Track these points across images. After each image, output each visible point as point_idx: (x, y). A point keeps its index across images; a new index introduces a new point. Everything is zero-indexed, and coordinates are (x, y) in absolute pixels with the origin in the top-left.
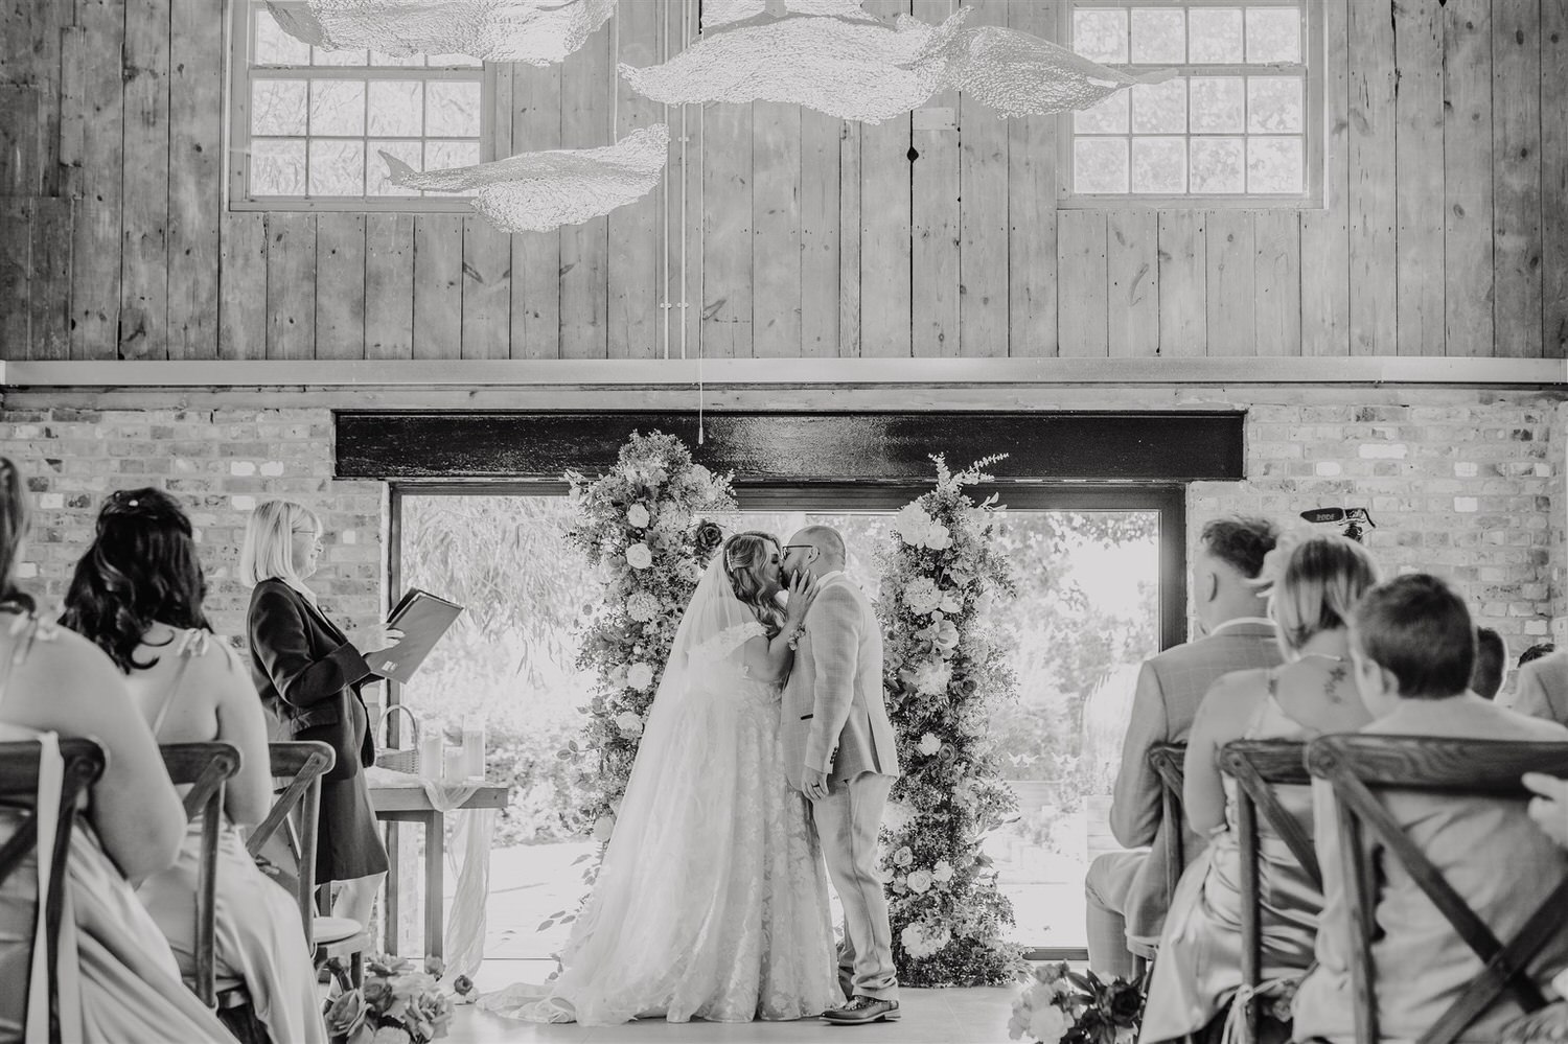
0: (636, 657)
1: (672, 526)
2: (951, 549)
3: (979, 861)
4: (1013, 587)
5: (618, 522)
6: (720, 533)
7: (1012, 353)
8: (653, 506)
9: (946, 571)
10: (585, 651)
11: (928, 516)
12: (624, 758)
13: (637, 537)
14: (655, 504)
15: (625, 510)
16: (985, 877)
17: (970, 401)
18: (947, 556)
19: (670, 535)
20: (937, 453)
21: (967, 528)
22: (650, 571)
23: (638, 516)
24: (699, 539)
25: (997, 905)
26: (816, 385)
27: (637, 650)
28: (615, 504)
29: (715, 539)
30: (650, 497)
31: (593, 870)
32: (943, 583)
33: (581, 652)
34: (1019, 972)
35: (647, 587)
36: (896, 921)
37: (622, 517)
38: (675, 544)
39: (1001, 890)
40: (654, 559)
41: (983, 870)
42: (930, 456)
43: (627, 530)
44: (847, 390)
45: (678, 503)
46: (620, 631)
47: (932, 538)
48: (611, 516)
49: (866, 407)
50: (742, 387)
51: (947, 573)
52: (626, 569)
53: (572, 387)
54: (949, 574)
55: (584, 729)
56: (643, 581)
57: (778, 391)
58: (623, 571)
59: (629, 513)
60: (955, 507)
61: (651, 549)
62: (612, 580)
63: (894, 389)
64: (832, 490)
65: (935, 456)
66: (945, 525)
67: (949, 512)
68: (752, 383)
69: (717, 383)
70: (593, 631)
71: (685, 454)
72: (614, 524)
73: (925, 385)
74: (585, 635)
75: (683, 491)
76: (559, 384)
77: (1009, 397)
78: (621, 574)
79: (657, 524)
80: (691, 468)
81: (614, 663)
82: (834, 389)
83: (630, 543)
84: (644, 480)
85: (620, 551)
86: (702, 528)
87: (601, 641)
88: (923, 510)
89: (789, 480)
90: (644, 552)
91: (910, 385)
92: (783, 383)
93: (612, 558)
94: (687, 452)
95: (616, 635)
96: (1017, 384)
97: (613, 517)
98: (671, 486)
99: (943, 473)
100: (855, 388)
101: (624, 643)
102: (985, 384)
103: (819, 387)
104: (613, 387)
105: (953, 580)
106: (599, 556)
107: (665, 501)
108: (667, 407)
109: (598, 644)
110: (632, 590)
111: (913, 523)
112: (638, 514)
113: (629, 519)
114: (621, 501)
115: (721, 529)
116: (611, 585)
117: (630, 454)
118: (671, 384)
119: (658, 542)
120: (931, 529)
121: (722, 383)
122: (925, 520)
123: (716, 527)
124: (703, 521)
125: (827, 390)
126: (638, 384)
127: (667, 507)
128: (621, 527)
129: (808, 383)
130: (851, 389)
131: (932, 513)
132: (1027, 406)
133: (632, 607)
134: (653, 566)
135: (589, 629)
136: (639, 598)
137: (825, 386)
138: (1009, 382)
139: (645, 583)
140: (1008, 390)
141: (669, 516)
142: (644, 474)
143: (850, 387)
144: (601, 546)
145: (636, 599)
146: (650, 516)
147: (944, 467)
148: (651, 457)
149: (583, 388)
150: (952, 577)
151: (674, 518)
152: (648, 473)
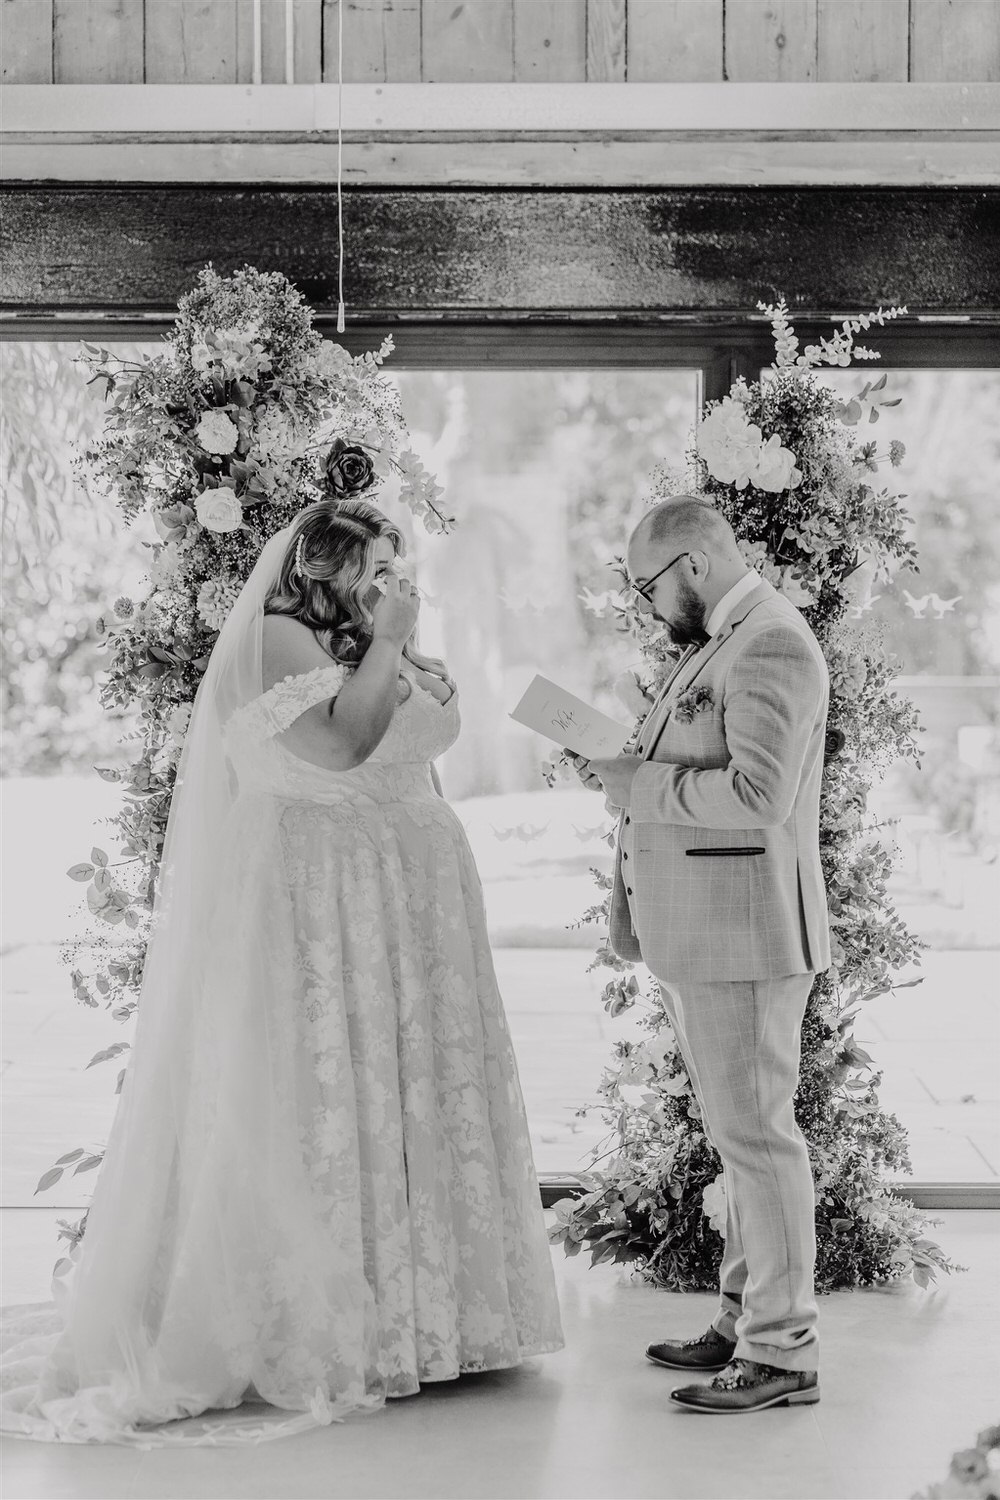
1: (279, 452)
2: (799, 489)
3: (846, 1058)
4: (914, 554)
5: (178, 441)
6: (370, 465)
7: (915, 73)
8: (246, 419)
9: (790, 534)
10: (118, 677)
11: (756, 431)
13: (214, 469)
14: (248, 413)
15: (193, 421)
16: (857, 1085)
18: (792, 504)
19: (277, 470)
20: (772, 299)
21: (827, 447)
22: (241, 537)
23: (216, 433)
24: (331, 478)
25: (877, 1139)
26: (543, 136)
28: (172, 411)
29: (361, 477)
30: (240, 402)
32: (782, 552)
33: (111, 676)
34: (918, 1265)
35: (234, 568)
36: (693, 1168)
37: (186, 431)
38: (286, 485)
39: (886, 1106)
40: (247, 517)
41: (851, 1072)
42: (761, 306)
43: (196, 458)
44: (601, 144)
45: (292, 410)
46: (184, 646)
47: (763, 471)
48: (164, 431)
49: (636, 177)
50: (401, 137)
51: (792, 538)
52: (195, 532)
53: (79, 137)
54: (796, 539)
55: (116, 821)
56: (227, 557)
57: (470, 145)
58: (188, 535)
59: (199, 429)
60: (807, 411)
61: (242, 494)
62: (166, 544)
63: (691, 141)
64: (573, 331)
65: (771, 306)
66: (788, 445)
67: (795, 420)
68: (420, 131)
69: (354, 131)
70: (133, 640)
71: (303, 311)
72: (170, 444)
73: (750, 134)
74: (119, 646)
75: (301, 389)
76: (54, 132)
77: (909, 158)
78: (184, 537)
79: (252, 449)
80: (317, 343)
81: (172, 700)
82: (576, 142)
83: (201, 482)
84: (229, 373)
85: (184, 496)
86: (336, 457)
87: (147, 659)
88: (748, 420)
89: (491, 317)
90: (227, 502)
91: (720, 135)
92: (479, 131)
93: (166, 505)
94: (306, 308)
95: (175, 651)
96: (924, 133)
97: (167, 433)
98: (278, 380)
99: (785, 341)
100: (617, 140)
101: (191, 666)
102: (862, 133)
103: (548, 138)
104: (156, 137)
105: (802, 550)
106: (144, 501)
107: (267, 406)
108: (259, 176)
109: (141, 662)
110: (205, 572)
111: (728, 443)
112: (217, 431)
113: (199, 437)
114: (185, 404)
115: (372, 455)
116: (164, 553)
117: (198, 311)
118: (267, 132)
119: (253, 480)
120: (762, 453)
121: (363, 131)
122: (751, 439)
123: (362, 453)
124: (339, 444)
125: (563, 144)
126: (204, 132)
127: (271, 419)
128: (184, 451)
129: (526, 131)
130: (608, 141)
131: (763, 424)
132: (942, 176)
133: (206, 606)
134: (245, 528)
135: (127, 637)
136: (219, 588)
137: (559, 136)
138: (909, 130)
139: (231, 560)
140: (907, 144)
141: (274, 434)
142: (230, 362)
143: (607, 138)
144: (145, 478)
145: (213, 590)
146: (239, 435)
147: (786, 328)
148: (240, 323)
149: (100, 139)
150: (801, 544)
151: (284, 438)
152: (239, 359)
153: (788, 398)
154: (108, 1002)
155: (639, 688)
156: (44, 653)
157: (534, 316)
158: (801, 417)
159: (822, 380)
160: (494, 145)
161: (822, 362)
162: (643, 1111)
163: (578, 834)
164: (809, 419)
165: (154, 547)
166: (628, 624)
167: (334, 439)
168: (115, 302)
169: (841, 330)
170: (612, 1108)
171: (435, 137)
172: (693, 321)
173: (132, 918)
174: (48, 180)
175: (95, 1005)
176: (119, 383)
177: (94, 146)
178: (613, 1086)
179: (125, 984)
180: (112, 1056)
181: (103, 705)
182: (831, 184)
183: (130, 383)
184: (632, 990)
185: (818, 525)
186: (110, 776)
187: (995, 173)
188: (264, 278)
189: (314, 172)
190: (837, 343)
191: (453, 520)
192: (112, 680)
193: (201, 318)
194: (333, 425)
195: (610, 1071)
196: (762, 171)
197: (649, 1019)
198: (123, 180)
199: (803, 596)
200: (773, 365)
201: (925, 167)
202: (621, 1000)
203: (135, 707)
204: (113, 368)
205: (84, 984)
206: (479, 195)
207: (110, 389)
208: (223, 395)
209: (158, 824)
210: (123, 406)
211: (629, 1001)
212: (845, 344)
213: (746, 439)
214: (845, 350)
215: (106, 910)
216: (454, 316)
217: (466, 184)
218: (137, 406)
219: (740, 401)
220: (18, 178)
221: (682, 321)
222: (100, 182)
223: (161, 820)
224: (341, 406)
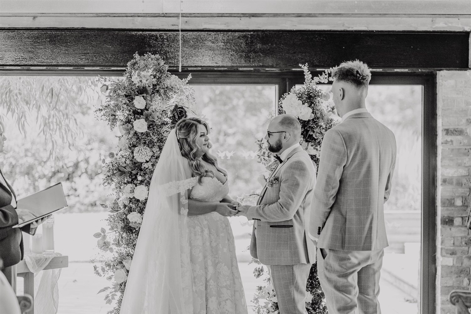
0: (139, 182)
1: (158, 108)
2: (313, 120)
5: (127, 105)
6: (185, 112)
10: (108, 176)
11: (300, 102)
12: (132, 237)
13: (138, 114)
14: (149, 96)
15: (133, 99)
17: (318, 24)
18: (311, 124)
19: (158, 114)
20: (304, 63)
22: (147, 134)
23: (139, 103)
24: (174, 116)
27: (140, 178)
28: (126, 96)
29: (183, 116)
30: (147, 93)
31: (110, 295)
33: (106, 176)
35: (145, 143)
37: (130, 102)
38: (160, 118)
40: (149, 128)
42: (300, 65)
43: (133, 110)
44: (248, 18)
45: (163, 96)
46: (130, 167)
47: (303, 114)
48: (124, 102)
49: (259, 27)
50: (188, 15)
51: (311, 134)
52: (133, 132)
53: (92, 15)
54: (312, 134)
55: (107, 220)
56: (143, 140)
57: (209, 18)
58: (131, 133)
59: (134, 101)
60: (315, 96)
61: (147, 121)
62: (122, 136)
63: (275, 17)
64: (240, 73)
65: (303, 65)
66: (309, 106)
67: (312, 99)
68: (194, 14)
69: (174, 13)
70: (113, 165)
71: (165, 66)
72: (125, 106)
73: (292, 15)
74: (108, 167)
75: (165, 89)
76: (84, 13)
77: (340, 22)
78: (129, 134)
79: (150, 107)
80: (169, 76)
81: (125, 183)
82: (240, 17)
83: (135, 117)
84: (144, 85)
85: (129, 121)
86: (176, 110)
87: (117, 171)
88: (298, 99)
89: (216, 69)
90: (143, 123)
91: (283, 15)
92: (212, 14)
93: (123, 124)
94: (166, 65)
95: (126, 168)
96: (344, 15)
97: (125, 102)
98: (158, 87)
99: (308, 76)
100: (253, 16)
101: (131, 173)
102: (325, 15)
103: (232, 16)
104: (115, 15)
105: (314, 138)
106: (116, 123)
107: (155, 94)
108: (146, 27)
109: (115, 172)
110: (136, 144)
111: (292, 106)
112: (140, 102)
113: (134, 104)
114: (130, 94)
115: (186, 109)
116: (122, 139)
117: (134, 66)
118: (148, 14)
119: (150, 117)
120: (302, 109)
121: (177, 13)
122: (299, 105)
123: (183, 109)
124: (176, 106)
125: (237, 18)
126: (129, 13)
127: (156, 98)
128: (129, 108)
129: (226, 14)
130: (250, 17)
131: (302, 100)
132: (349, 28)
133: (137, 154)
134: (148, 131)
135: (111, 164)
136: (140, 149)
137: (235, 15)
138: (339, 14)
139: (144, 141)
140: (339, 18)
141: (157, 103)
142: (144, 81)
143: (250, 16)
144: (117, 116)
145: (139, 150)
146: (146, 103)
147: (308, 72)
148: (146, 70)
149: (98, 15)
150: (314, 136)
151: (160, 104)
152: (147, 80)
153: (310, 92)
154: (104, 275)
155: (265, 179)
156: (45, 176)
157: (229, 69)
158: (314, 98)
159: (319, 87)
160: (216, 18)
161: (319, 82)
162: (265, 307)
163: (241, 224)
164: (316, 99)
165: (119, 137)
166: (261, 160)
167: (175, 104)
168: (102, 64)
169: (325, 72)
170: (255, 306)
171: (198, 15)
172: (276, 70)
173: (111, 250)
174: (82, 28)
175: (101, 276)
176: (110, 87)
177: (96, 17)
178: (256, 299)
179: (109, 269)
180: (105, 291)
181: (104, 185)
182: (317, 30)
183: (113, 88)
184: (262, 270)
185: (319, 130)
186: (105, 206)
187: (365, 26)
188: (153, 56)
189: (162, 26)
190: (323, 76)
191: (211, 128)
192: (106, 177)
193: (135, 68)
194: (174, 100)
195: (256, 295)
196: (296, 26)
197: (267, 279)
198: (105, 28)
199: (314, 151)
200: (304, 83)
201: (344, 25)
202: (259, 273)
203: (113, 185)
204: (108, 83)
205: (97, 270)
206: (212, 33)
207: (107, 89)
208: (142, 91)
209: (121, 220)
210: (111, 94)
211: (261, 274)
212: (326, 76)
213: (297, 104)
214: (326, 78)
215: (104, 247)
216: (205, 69)
217: (208, 29)
218: (115, 95)
219: (295, 93)
220: (73, 27)
221: (272, 70)
222: (98, 28)
223: (122, 220)
224: (176, 95)
